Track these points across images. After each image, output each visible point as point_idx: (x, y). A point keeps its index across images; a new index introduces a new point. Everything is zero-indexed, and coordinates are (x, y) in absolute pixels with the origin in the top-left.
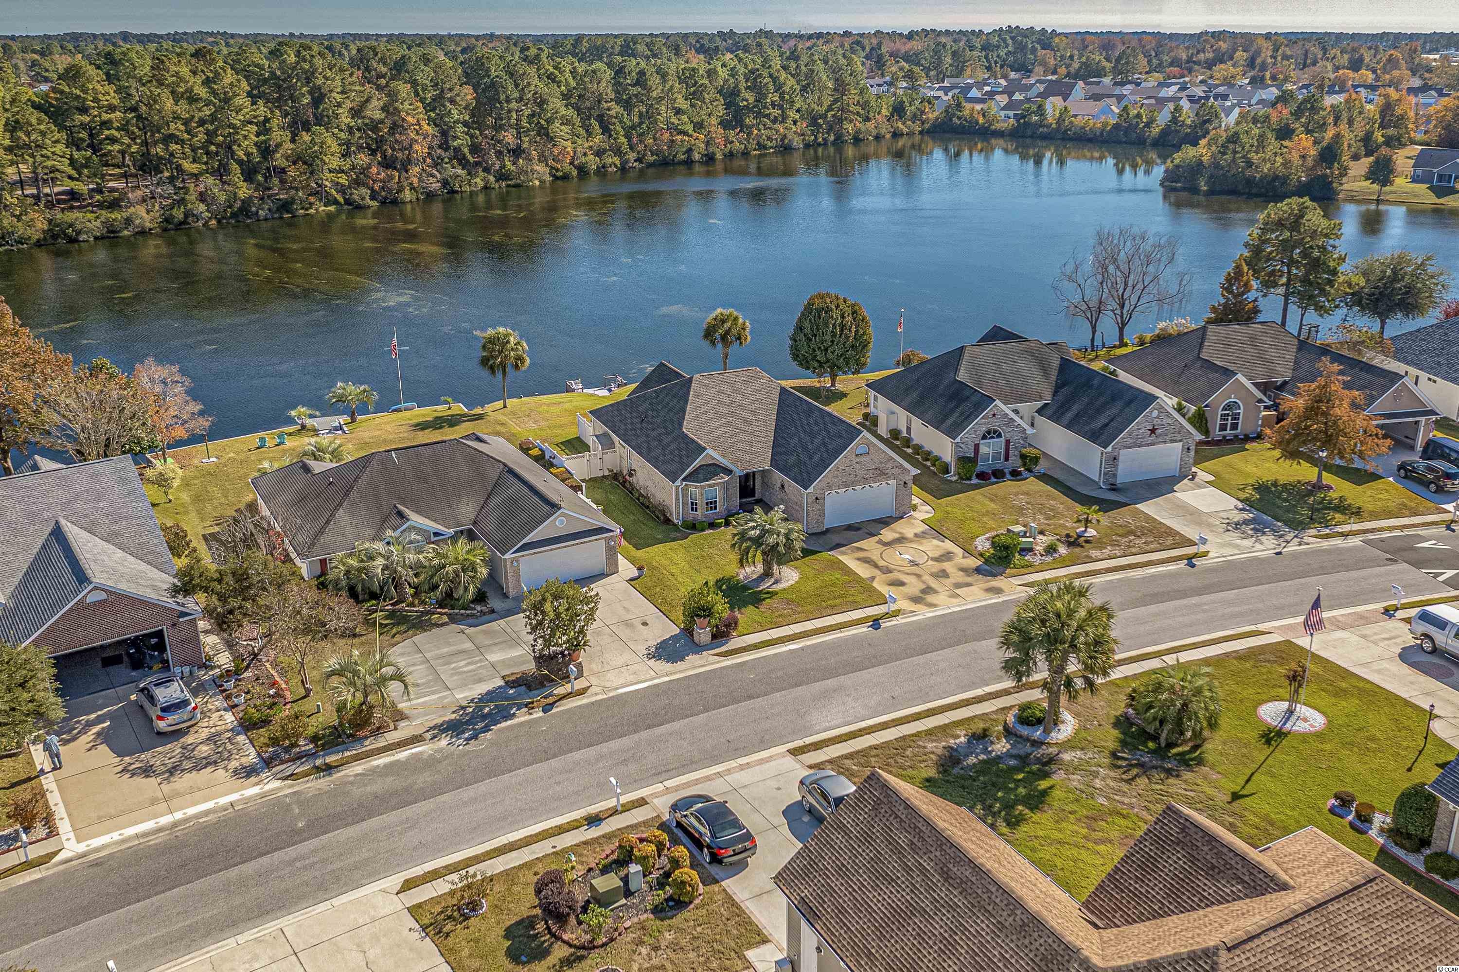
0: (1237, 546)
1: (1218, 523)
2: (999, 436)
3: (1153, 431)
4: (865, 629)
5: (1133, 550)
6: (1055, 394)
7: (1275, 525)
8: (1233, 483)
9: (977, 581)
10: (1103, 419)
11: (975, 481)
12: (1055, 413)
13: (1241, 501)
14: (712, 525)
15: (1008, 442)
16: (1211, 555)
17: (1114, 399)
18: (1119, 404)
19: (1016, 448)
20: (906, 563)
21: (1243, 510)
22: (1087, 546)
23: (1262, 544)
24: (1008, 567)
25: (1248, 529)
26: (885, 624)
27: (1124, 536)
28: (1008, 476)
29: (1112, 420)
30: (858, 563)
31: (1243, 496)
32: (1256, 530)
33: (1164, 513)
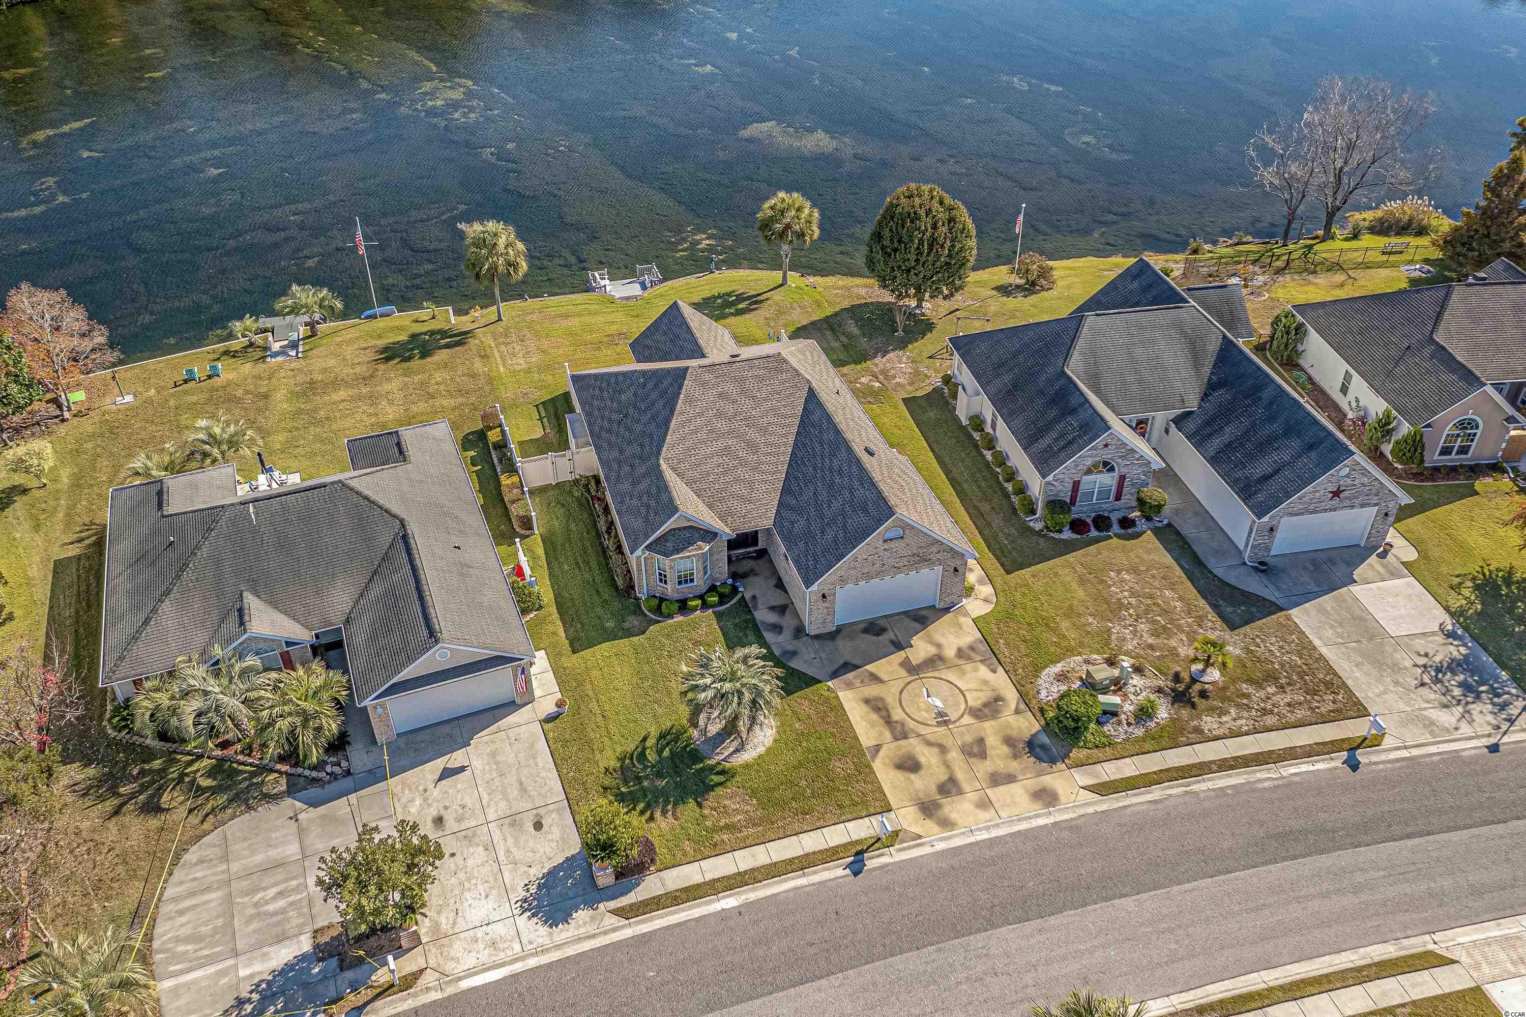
0: (1430, 725)
1: (1408, 663)
2: (1112, 469)
3: (1336, 494)
4: (840, 872)
5: (1270, 720)
6: (1205, 397)
7: (1497, 678)
8: (1444, 569)
9: (1023, 771)
10: (1263, 466)
11: (1067, 535)
12: (1197, 432)
13: (1452, 615)
14: (683, 606)
15: (1122, 478)
16: (1388, 742)
17: (1289, 431)
18: (1295, 444)
19: (1133, 485)
20: (930, 717)
21: (1451, 635)
22: (1201, 703)
23: (1471, 722)
24: (1075, 745)
25: (1453, 681)
26: (872, 863)
27: (1258, 684)
28: (1116, 528)
29: (1277, 471)
30: (865, 708)
31: (1456, 602)
32: (1465, 686)
33: (1329, 633)
